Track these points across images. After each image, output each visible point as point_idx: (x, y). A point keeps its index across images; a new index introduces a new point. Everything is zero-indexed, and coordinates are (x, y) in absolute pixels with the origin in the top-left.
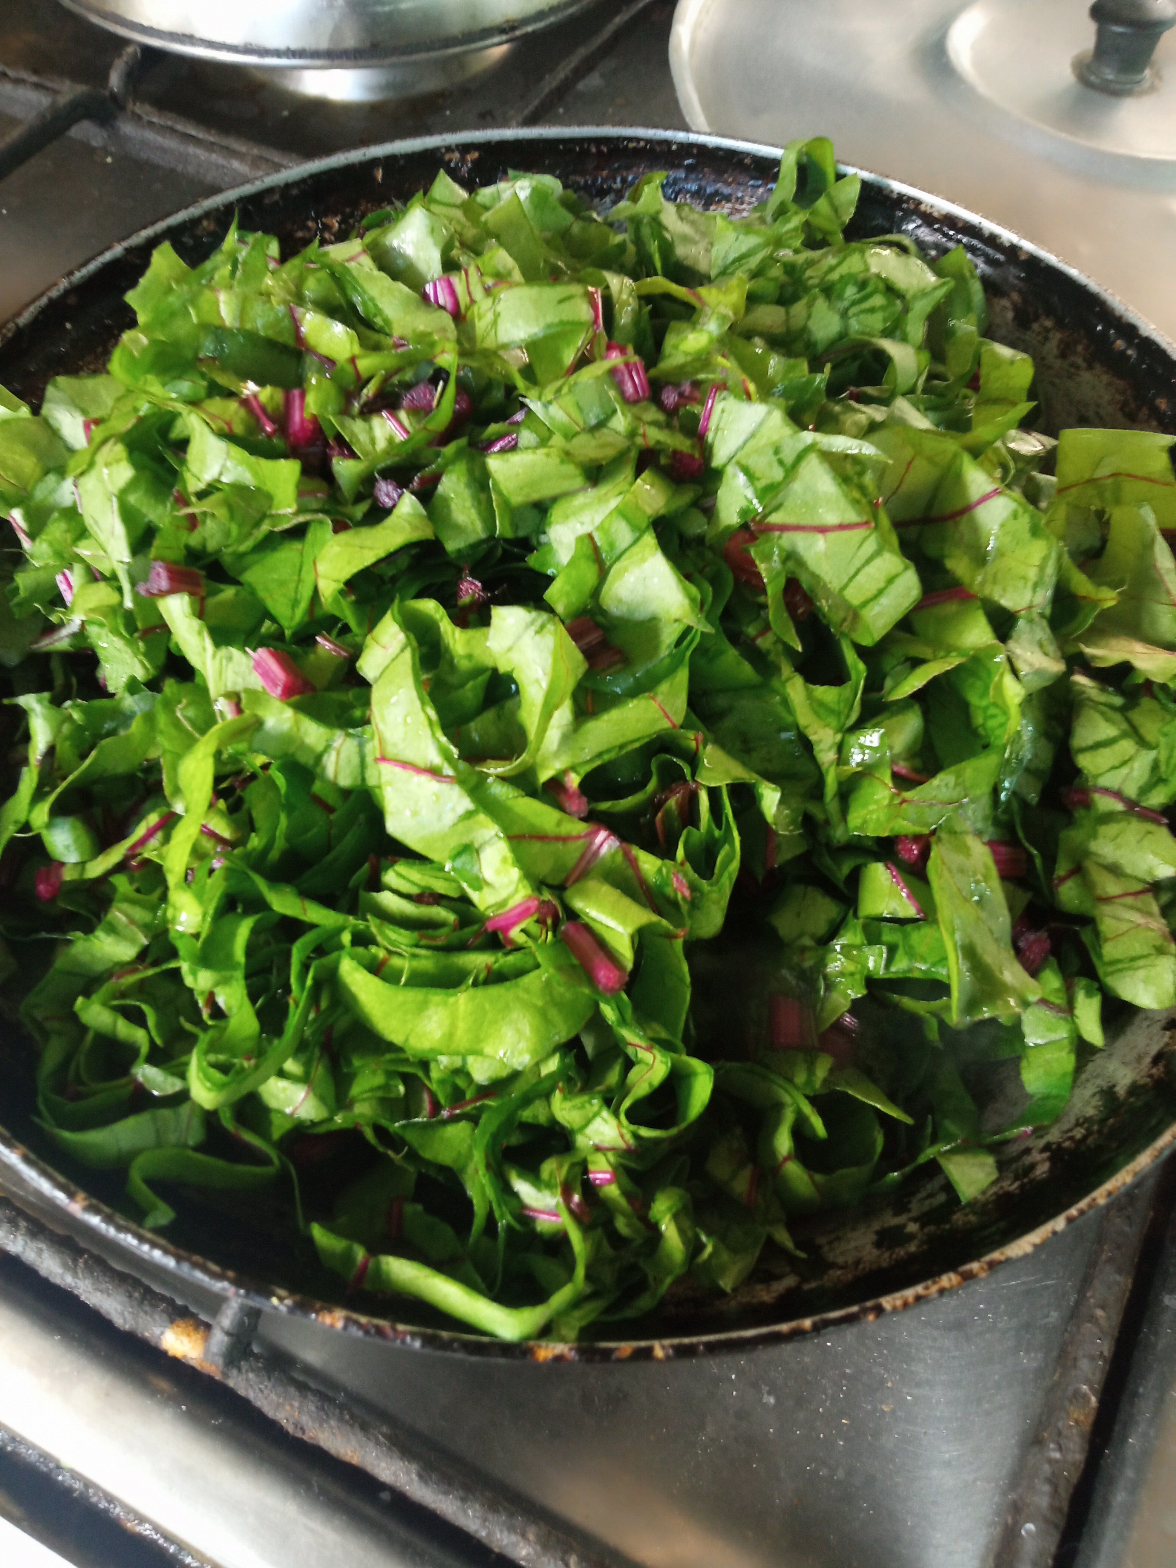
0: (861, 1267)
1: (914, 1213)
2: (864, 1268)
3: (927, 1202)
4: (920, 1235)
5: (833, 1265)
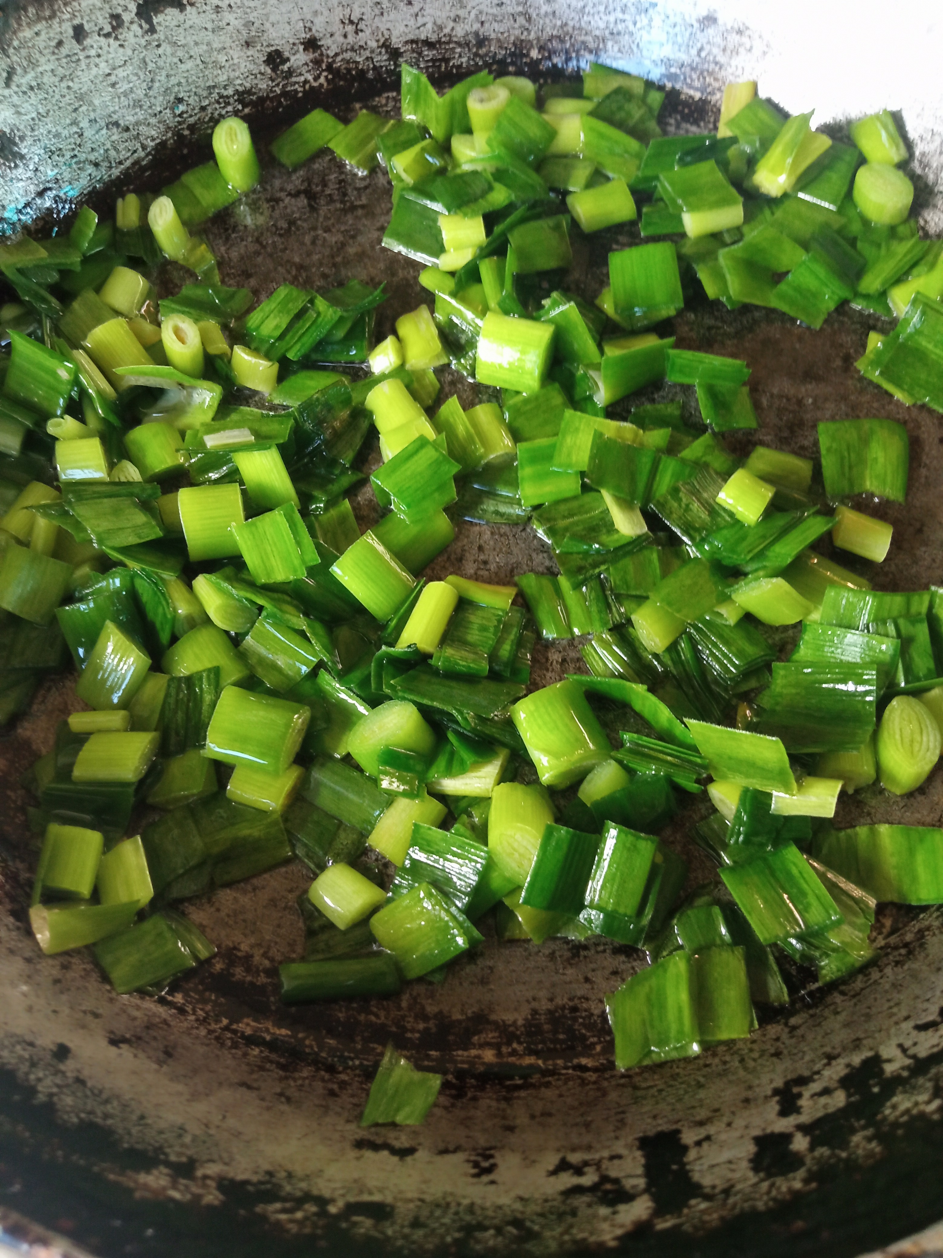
0: (731, 1201)
1: (805, 1118)
2: (734, 1205)
3: (823, 1100)
4: (808, 1161)
5: (696, 1190)
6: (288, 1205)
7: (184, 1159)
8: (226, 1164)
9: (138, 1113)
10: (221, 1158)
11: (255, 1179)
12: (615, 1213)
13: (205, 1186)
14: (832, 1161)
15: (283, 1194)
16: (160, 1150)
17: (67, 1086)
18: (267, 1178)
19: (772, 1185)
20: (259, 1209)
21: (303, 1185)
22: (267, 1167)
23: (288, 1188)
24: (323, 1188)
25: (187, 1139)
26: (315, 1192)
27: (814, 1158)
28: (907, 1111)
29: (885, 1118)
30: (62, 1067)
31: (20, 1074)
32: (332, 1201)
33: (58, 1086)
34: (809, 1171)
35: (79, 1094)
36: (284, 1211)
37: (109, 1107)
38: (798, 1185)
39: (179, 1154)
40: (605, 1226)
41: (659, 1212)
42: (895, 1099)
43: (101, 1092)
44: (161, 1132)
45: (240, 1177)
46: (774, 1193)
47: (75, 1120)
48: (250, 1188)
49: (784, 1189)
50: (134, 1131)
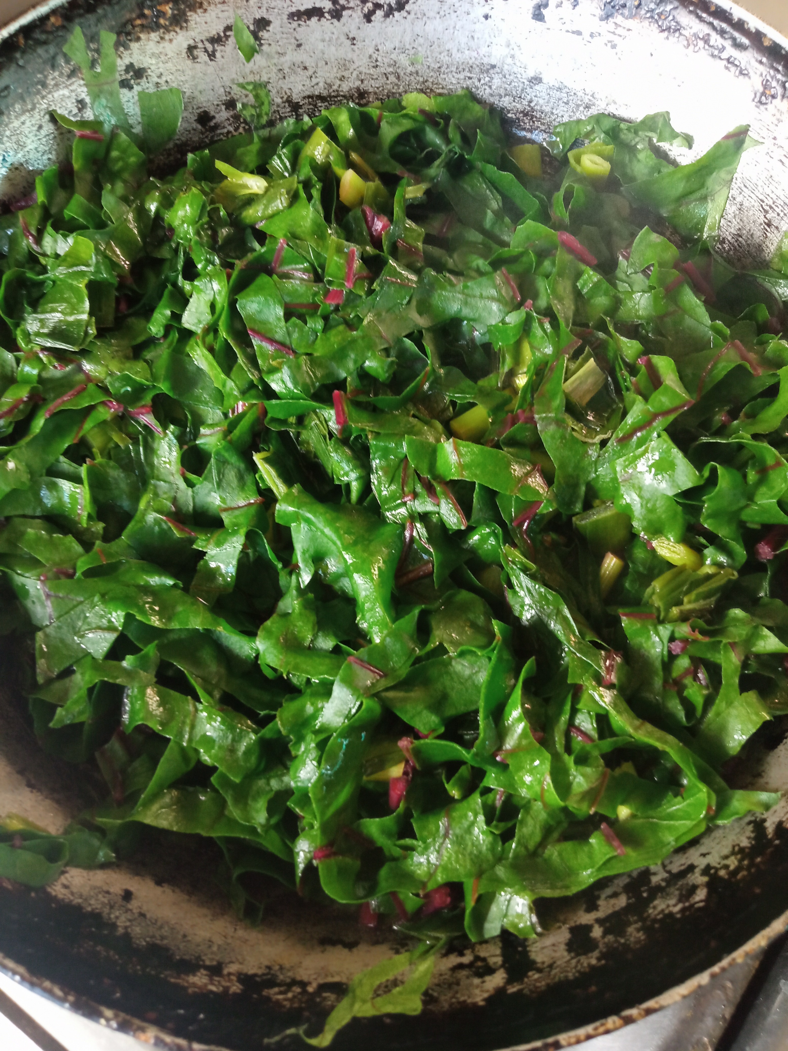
0: (553, 972)
1: (600, 914)
3: (613, 901)
5: (532, 965)
6: (282, 989)
7: (215, 963)
8: (241, 963)
9: (182, 933)
10: (237, 960)
11: (260, 972)
12: (483, 982)
13: (230, 981)
14: (615, 945)
15: (278, 981)
16: (199, 958)
17: (135, 919)
18: (267, 971)
19: (579, 961)
20: (265, 992)
21: (290, 974)
22: (266, 963)
23: (281, 977)
24: (303, 974)
25: (215, 948)
26: (298, 978)
27: (605, 943)
28: (663, 911)
29: (649, 916)
30: (130, 906)
31: (105, 915)
32: (309, 983)
33: (130, 921)
34: (601, 952)
35: (143, 924)
36: (281, 993)
37: (163, 931)
38: (594, 962)
39: (212, 960)
40: (477, 991)
41: (510, 981)
42: (656, 902)
43: (156, 921)
44: (198, 945)
45: (251, 972)
46: (579, 967)
47: (144, 943)
48: (258, 979)
49: (585, 964)
50: (181, 946)
